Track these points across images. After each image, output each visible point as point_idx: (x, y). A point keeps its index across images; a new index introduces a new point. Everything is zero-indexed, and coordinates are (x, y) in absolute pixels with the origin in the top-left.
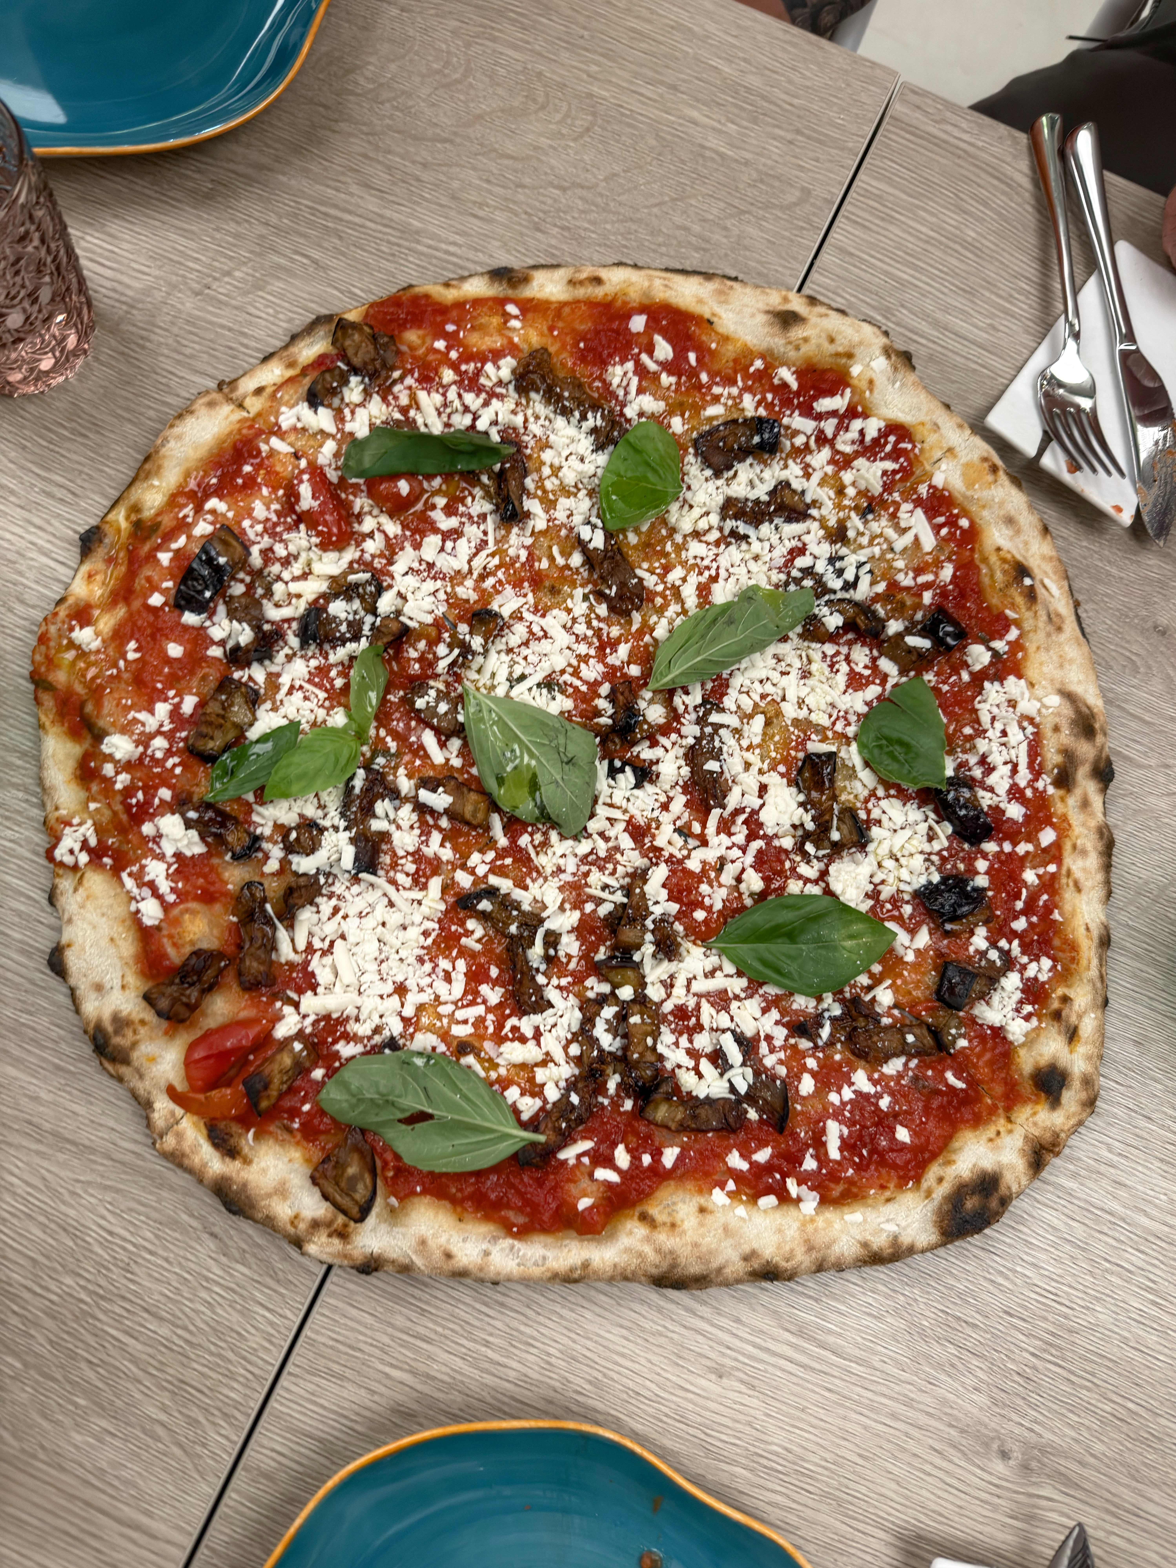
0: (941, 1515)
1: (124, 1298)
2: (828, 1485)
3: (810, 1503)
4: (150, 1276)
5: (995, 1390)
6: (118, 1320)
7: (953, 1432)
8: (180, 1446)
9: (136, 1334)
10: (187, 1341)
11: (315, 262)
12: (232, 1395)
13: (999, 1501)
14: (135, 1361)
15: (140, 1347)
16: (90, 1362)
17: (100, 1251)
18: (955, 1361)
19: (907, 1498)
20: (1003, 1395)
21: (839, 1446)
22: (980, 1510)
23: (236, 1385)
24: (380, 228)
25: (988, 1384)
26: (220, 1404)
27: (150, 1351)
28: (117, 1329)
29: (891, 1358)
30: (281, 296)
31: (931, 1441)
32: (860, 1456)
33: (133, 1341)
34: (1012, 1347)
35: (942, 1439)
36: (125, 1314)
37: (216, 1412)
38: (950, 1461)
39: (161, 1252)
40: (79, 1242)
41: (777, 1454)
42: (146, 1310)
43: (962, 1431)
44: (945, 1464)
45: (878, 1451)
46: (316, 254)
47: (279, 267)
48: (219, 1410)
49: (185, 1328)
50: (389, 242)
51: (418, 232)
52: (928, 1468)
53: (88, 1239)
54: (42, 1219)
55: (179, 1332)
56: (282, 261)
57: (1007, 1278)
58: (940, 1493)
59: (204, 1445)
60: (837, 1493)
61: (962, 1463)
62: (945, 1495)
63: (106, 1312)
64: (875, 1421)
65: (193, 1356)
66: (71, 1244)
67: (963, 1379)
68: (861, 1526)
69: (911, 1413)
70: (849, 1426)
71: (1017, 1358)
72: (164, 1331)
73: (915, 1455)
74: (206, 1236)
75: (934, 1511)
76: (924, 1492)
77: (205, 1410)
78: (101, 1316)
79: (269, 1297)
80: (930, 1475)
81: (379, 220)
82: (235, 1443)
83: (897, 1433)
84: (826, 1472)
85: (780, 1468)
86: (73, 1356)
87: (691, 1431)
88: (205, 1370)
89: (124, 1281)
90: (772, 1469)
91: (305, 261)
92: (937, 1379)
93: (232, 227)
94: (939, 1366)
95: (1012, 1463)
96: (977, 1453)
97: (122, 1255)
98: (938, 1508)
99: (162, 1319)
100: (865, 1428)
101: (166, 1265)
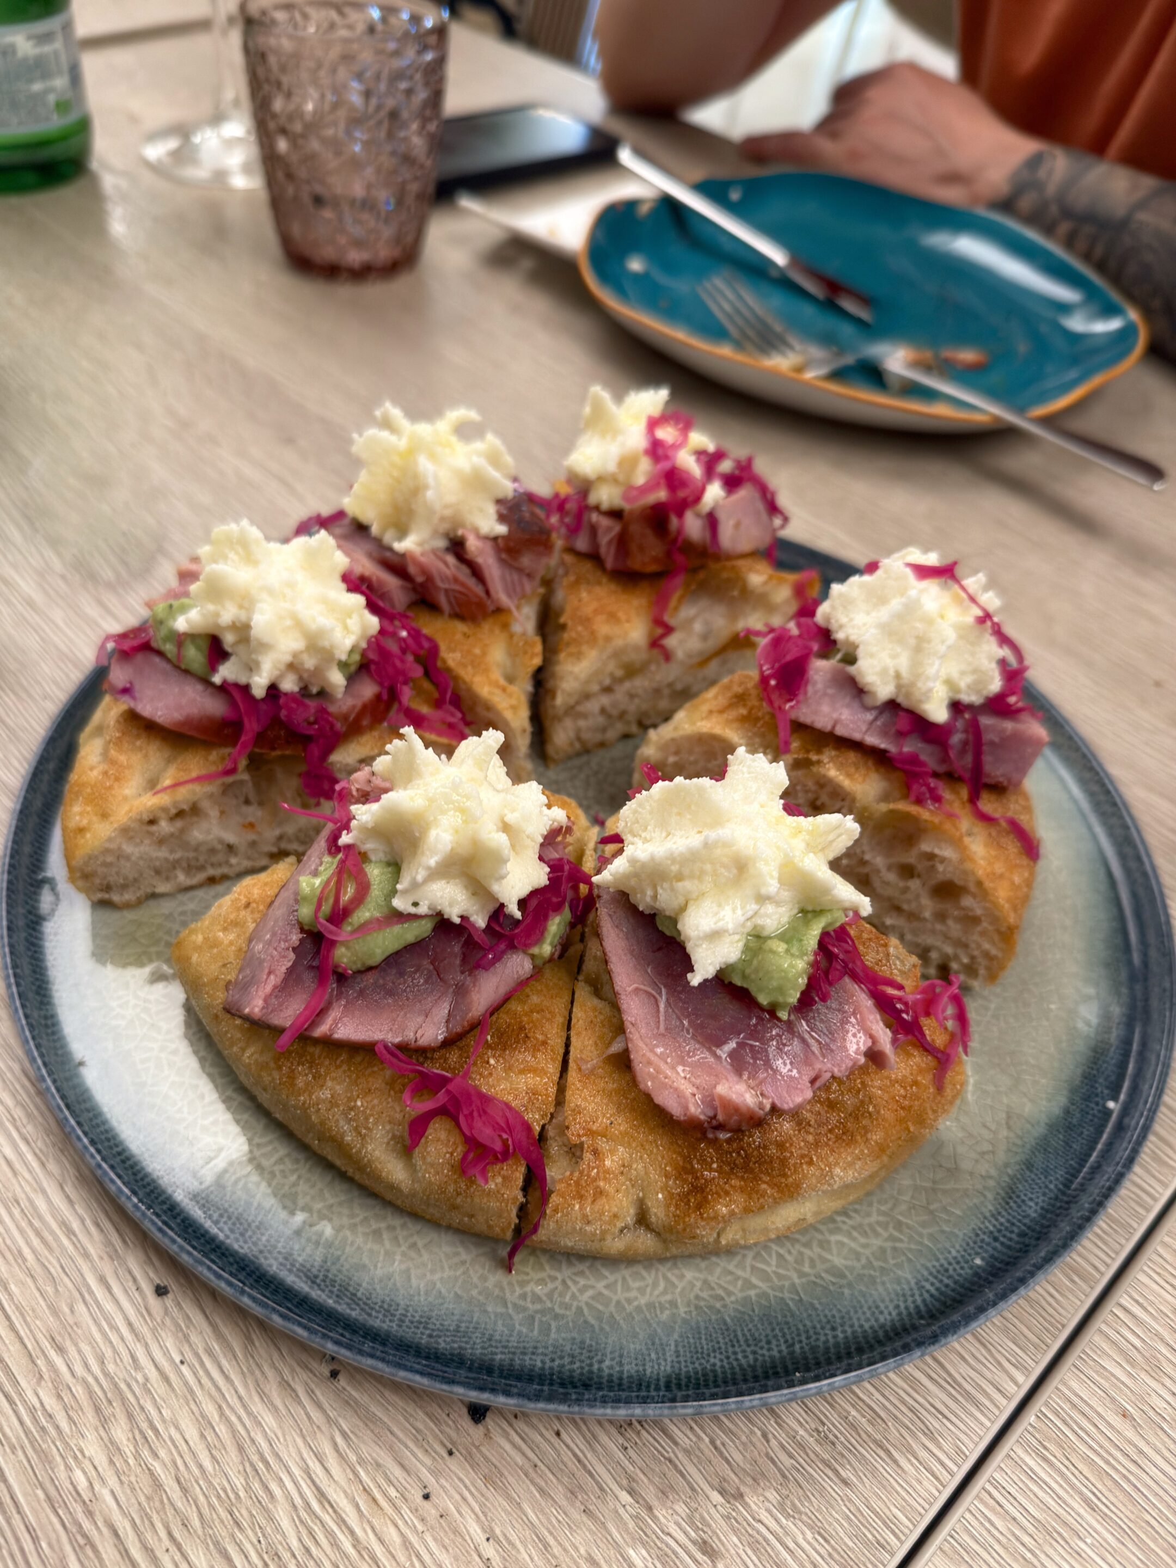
17: (286, 1524)
40: (256, 1485)
53: (274, 1487)
54: (210, 1409)
66: (239, 1482)
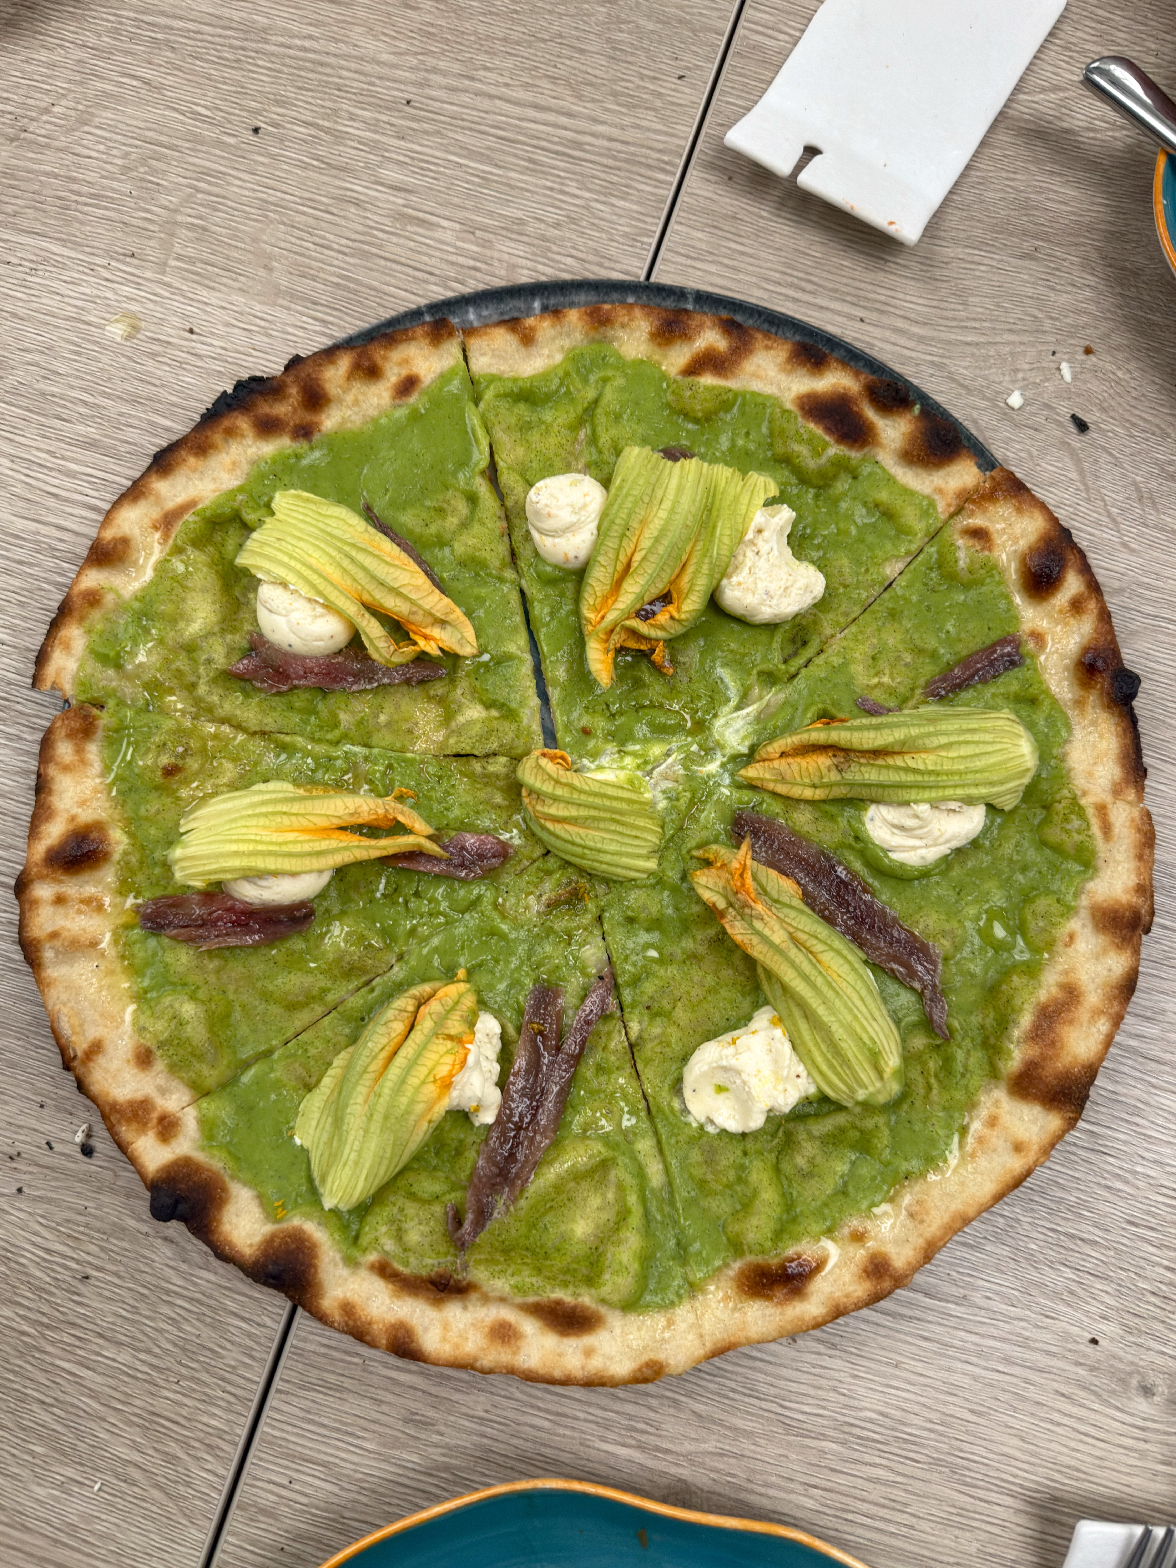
0: (1078, 1470)
1: (73, 1325)
2: (936, 1449)
3: (919, 1474)
4: (100, 1295)
5: (1127, 1316)
6: (68, 1351)
7: (1081, 1371)
8: (161, 1489)
9: (92, 1365)
10: (153, 1367)
11: (147, 82)
12: (214, 1423)
13: (1147, 1446)
14: (94, 1395)
15: (99, 1379)
16: (43, 1403)
18: (1074, 1287)
19: (1033, 1454)
20: (1137, 1320)
21: (945, 1403)
22: (1124, 1459)
23: (216, 1411)
24: (219, 31)
25: (1118, 1310)
26: (202, 1435)
27: (112, 1382)
28: (69, 1361)
29: (996, 1293)
30: (111, 129)
31: (1055, 1385)
32: (972, 1411)
33: (90, 1373)
34: (1142, 1263)
35: (1068, 1381)
36: (77, 1343)
37: (197, 1444)
38: (1082, 1406)
39: (109, 1267)
41: (871, 1421)
42: (101, 1336)
43: (1092, 1369)
44: (1075, 1410)
45: (994, 1404)
46: (145, 73)
47: (105, 94)
48: (201, 1442)
49: (148, 1351)
50: (232, 47)
51: (264, 30)
52: (1056, 1417)
55: (142, 1356)
56: (108, 87)
57: (1126, 1182)
58: (1073, 1444)
59: (188, 1484)
60: (949, 1459)
61: (1096, 1407)
62: (1081, 1447)
63: (53, 1343)
64: (987, 1369)
65: (161, 1383)
67: (1087, 1307)
68: (981, 1494)
69: (1028, 1355)
70: (953, 1378)
71: (1148, 1273)
72: (124, 1357)
73: (1038, 1403)
74: (159, 1241)
75: (1069, 1467)
76: (1053, 1446)
77: (185, 1444)
78: (50, 1349)
79: (243, 1305)
80: (1059, 1424)
81: (216, 21)
82: (224, 1478)
83: (1014, 1380)
84: (932, 1436)
85: (877, 1437)
86: (23, 1398)
87: (764, 1405)
88: (178, 1397)
89: (71, 1305)
90: (867, 1439)
91: (135, 83)
92: (1054, 1311)
93: (44, 55)
94: (1055, 1295)
95: (1156, 1399)
96: (1113, 1392)
97: (64, 1275)
98: (1073, 1463)
99: (120, 1344)
100: (975, 1378)
101: (116, 1281)
